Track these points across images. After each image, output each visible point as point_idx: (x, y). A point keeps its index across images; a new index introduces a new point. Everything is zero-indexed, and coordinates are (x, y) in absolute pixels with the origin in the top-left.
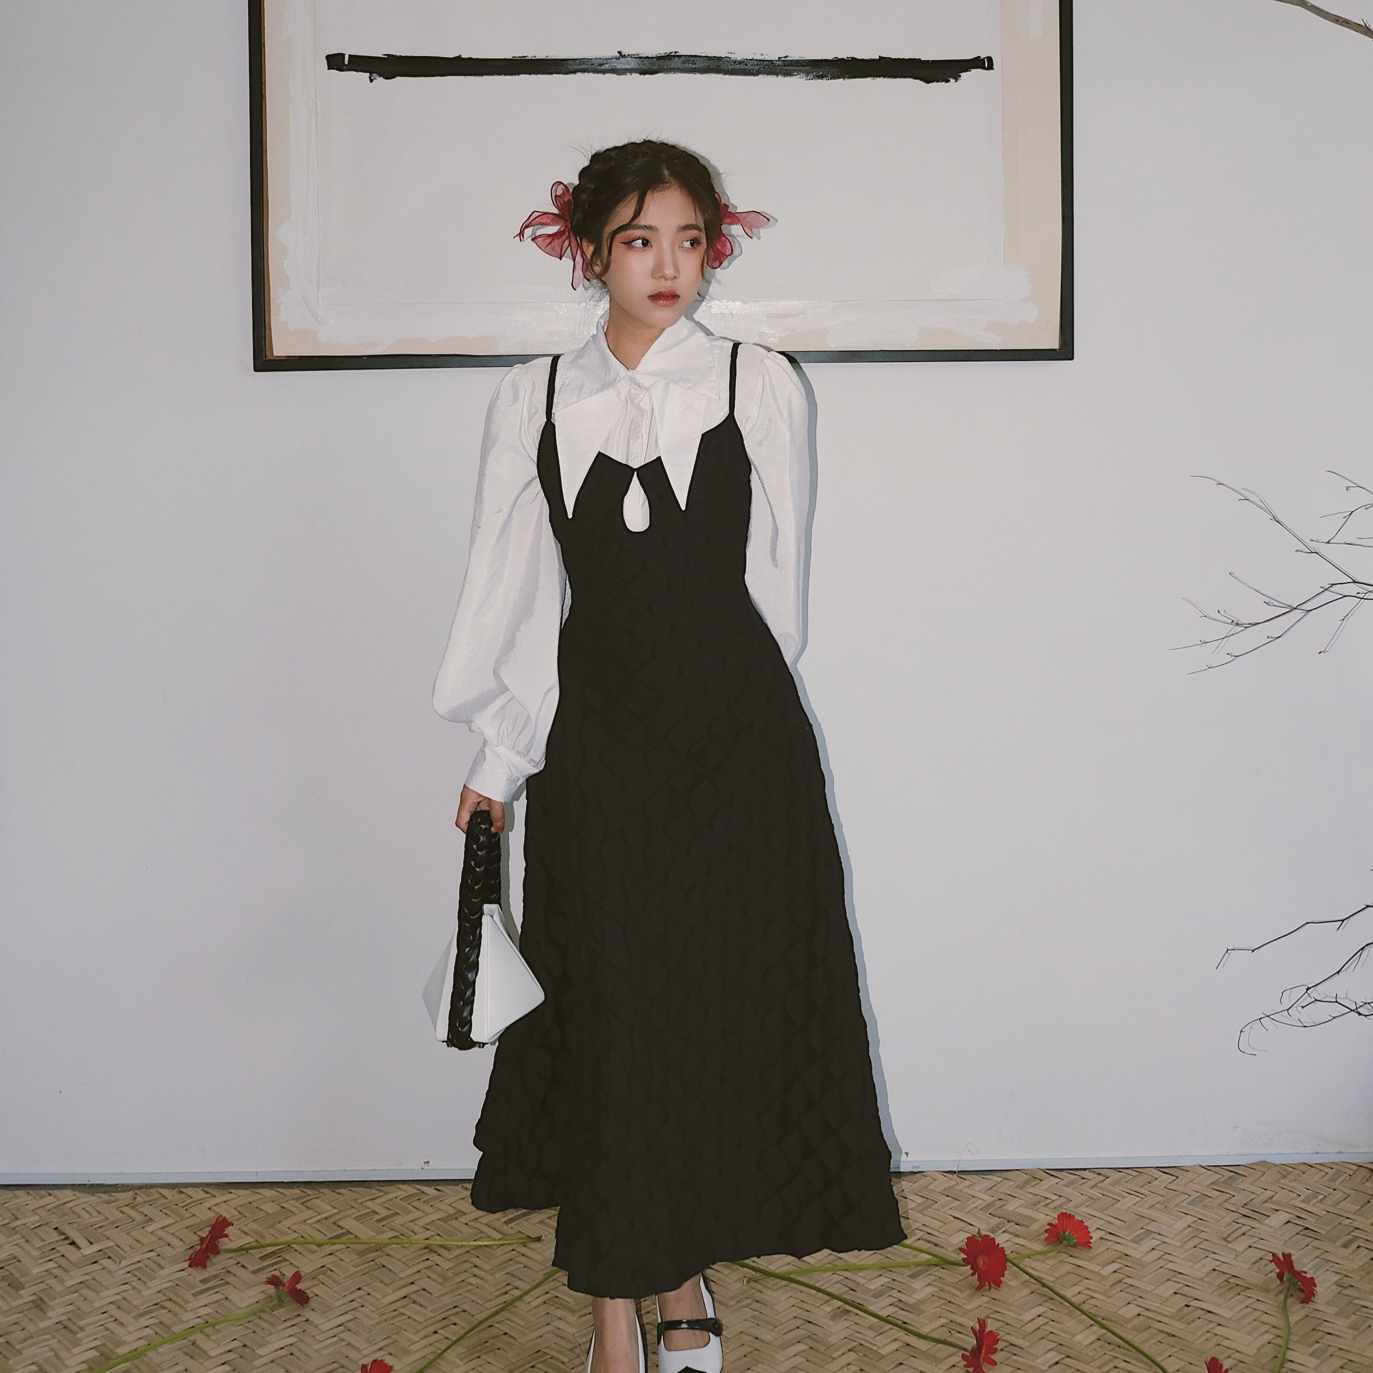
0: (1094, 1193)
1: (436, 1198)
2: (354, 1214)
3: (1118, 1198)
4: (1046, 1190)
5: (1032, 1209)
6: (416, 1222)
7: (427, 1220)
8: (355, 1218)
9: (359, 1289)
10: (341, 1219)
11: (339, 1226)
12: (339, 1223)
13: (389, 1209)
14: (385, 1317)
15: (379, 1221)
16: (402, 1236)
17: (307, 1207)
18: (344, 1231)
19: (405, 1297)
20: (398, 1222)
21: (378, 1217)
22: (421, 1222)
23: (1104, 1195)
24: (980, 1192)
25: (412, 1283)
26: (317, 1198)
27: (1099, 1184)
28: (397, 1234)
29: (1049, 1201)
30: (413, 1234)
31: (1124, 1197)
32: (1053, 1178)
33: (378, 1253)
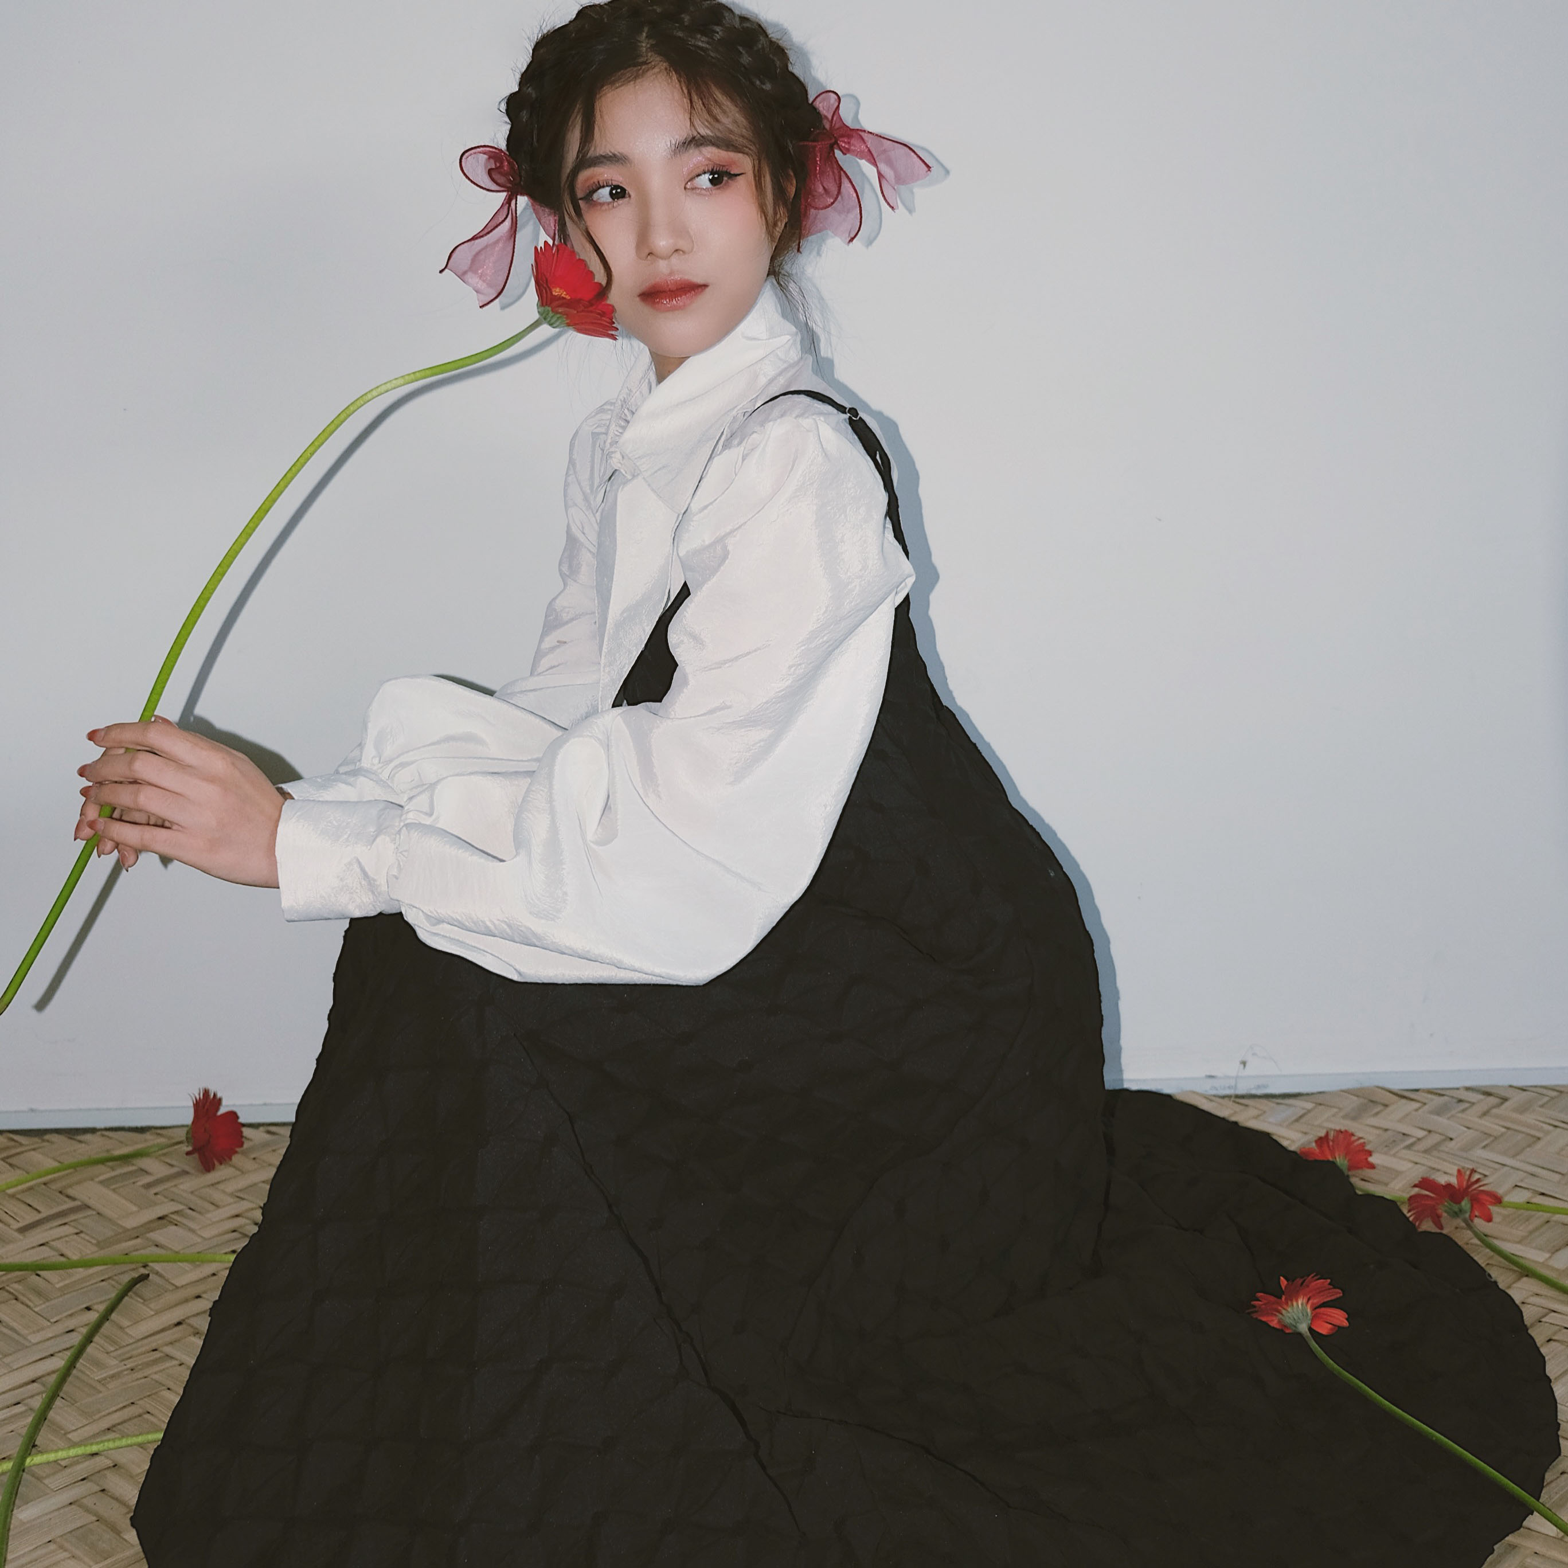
0: (1488, 1124)
1: (265, 1145)
2: (100, 1174)
3: (1538, 1134)
4: (1400, 1121)
5: (1386, 1153)
6: (221, 1186)
7: (243, 1182)
8: (101, 1182)
9: (88, 1309)
10: (70, 1186)
11: (68, 1197)
12: (71, 1192)
13: (172, 1166)
14: (130, 1364)
15: (148, 1186)
16: (190, 1212)
17: (11, 1165)
18: (77, 1203)
19: (179, 1324)
20: (181, 1187)
21: (148, 1179)
22: (231, 1187)
23: (1508, 1128)
24: (1280, 1125)
25: (198, 1297)
26: (34, 1149)
27: (1494, 1111)
28: (181, 1207)
29: (1411, 1140)
30: (212, 1207)
31: (1547, 1133)
32: (1404, 1101)
33: (138, 1241)
